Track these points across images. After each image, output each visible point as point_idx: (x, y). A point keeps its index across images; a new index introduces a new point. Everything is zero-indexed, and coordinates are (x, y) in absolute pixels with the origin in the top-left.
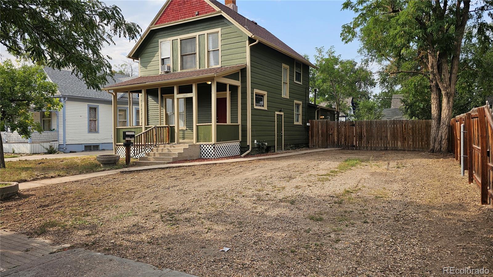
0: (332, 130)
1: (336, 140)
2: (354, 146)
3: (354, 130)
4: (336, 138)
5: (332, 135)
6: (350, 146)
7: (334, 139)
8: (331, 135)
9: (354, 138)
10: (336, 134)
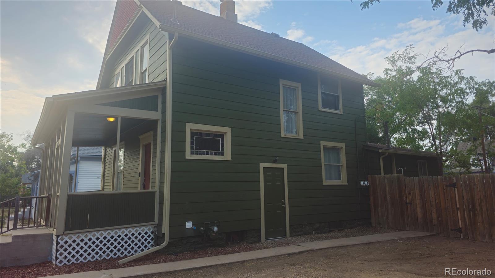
0: (410, 193)
1: (420, 215)
2: (460, 231)
3: (457, 196)
4: (419, 211)
5: (411, 204)
6: (452, 230)
7: (417, 213)
8: (409, 206)
9: (459, 212)
10: (418, 202)
